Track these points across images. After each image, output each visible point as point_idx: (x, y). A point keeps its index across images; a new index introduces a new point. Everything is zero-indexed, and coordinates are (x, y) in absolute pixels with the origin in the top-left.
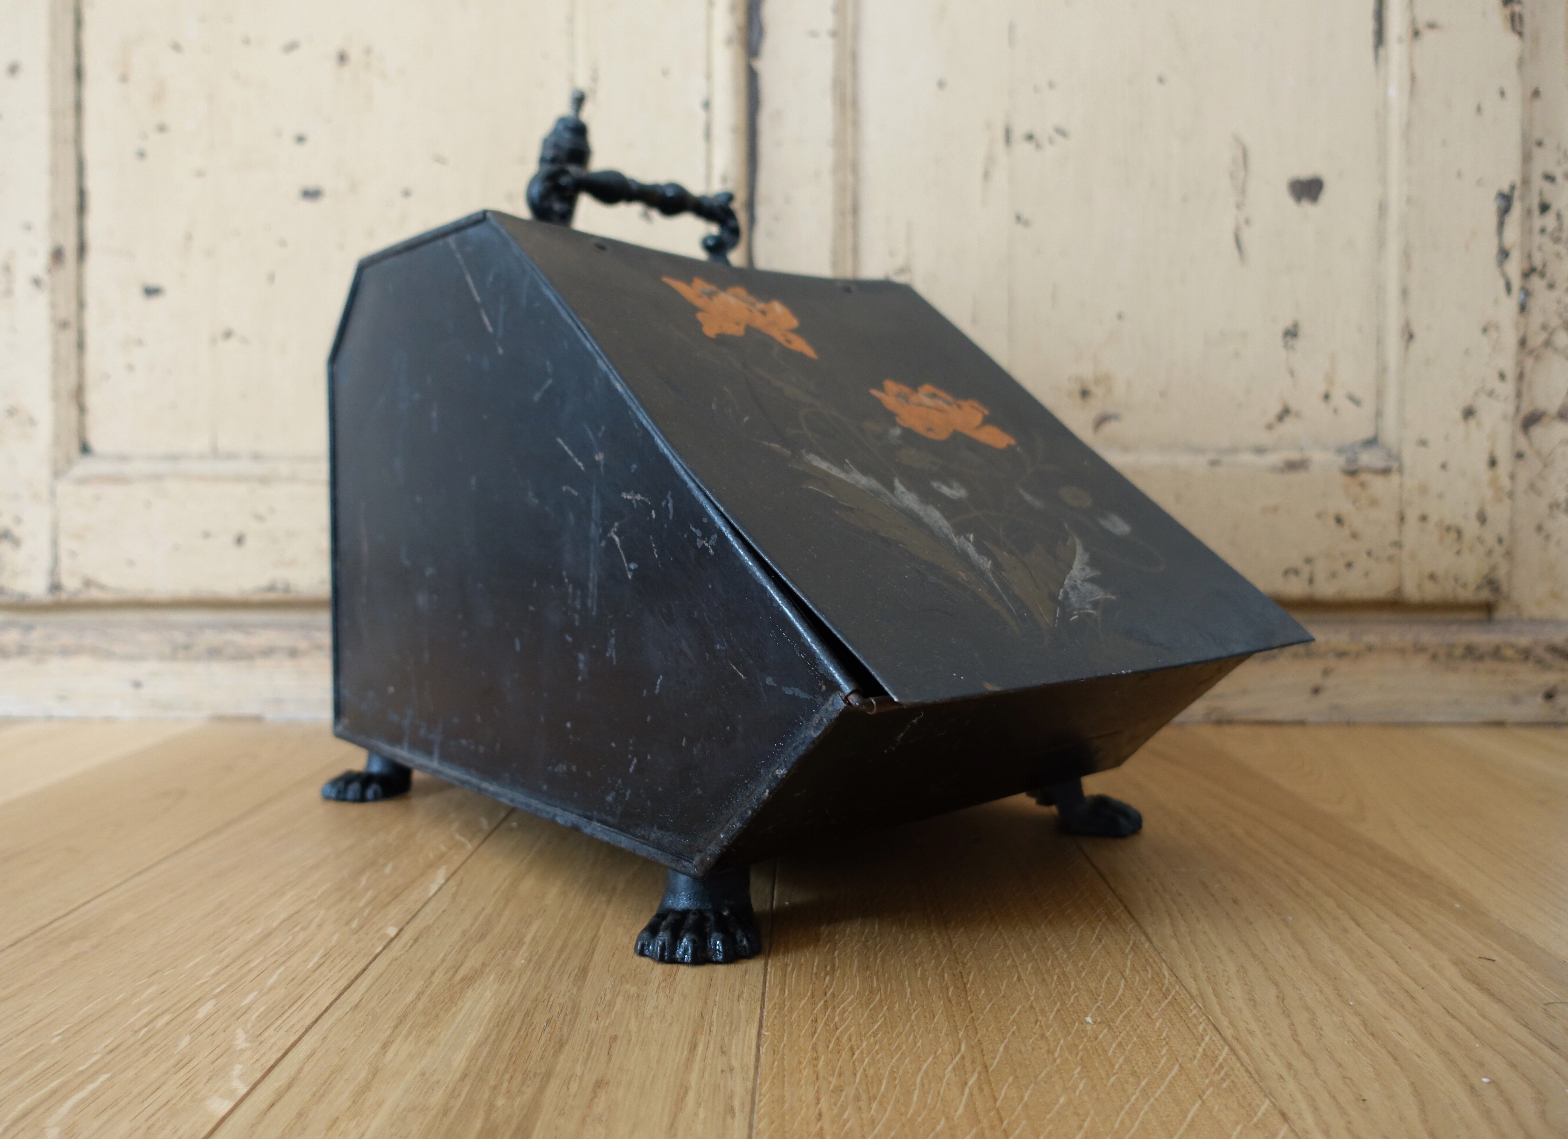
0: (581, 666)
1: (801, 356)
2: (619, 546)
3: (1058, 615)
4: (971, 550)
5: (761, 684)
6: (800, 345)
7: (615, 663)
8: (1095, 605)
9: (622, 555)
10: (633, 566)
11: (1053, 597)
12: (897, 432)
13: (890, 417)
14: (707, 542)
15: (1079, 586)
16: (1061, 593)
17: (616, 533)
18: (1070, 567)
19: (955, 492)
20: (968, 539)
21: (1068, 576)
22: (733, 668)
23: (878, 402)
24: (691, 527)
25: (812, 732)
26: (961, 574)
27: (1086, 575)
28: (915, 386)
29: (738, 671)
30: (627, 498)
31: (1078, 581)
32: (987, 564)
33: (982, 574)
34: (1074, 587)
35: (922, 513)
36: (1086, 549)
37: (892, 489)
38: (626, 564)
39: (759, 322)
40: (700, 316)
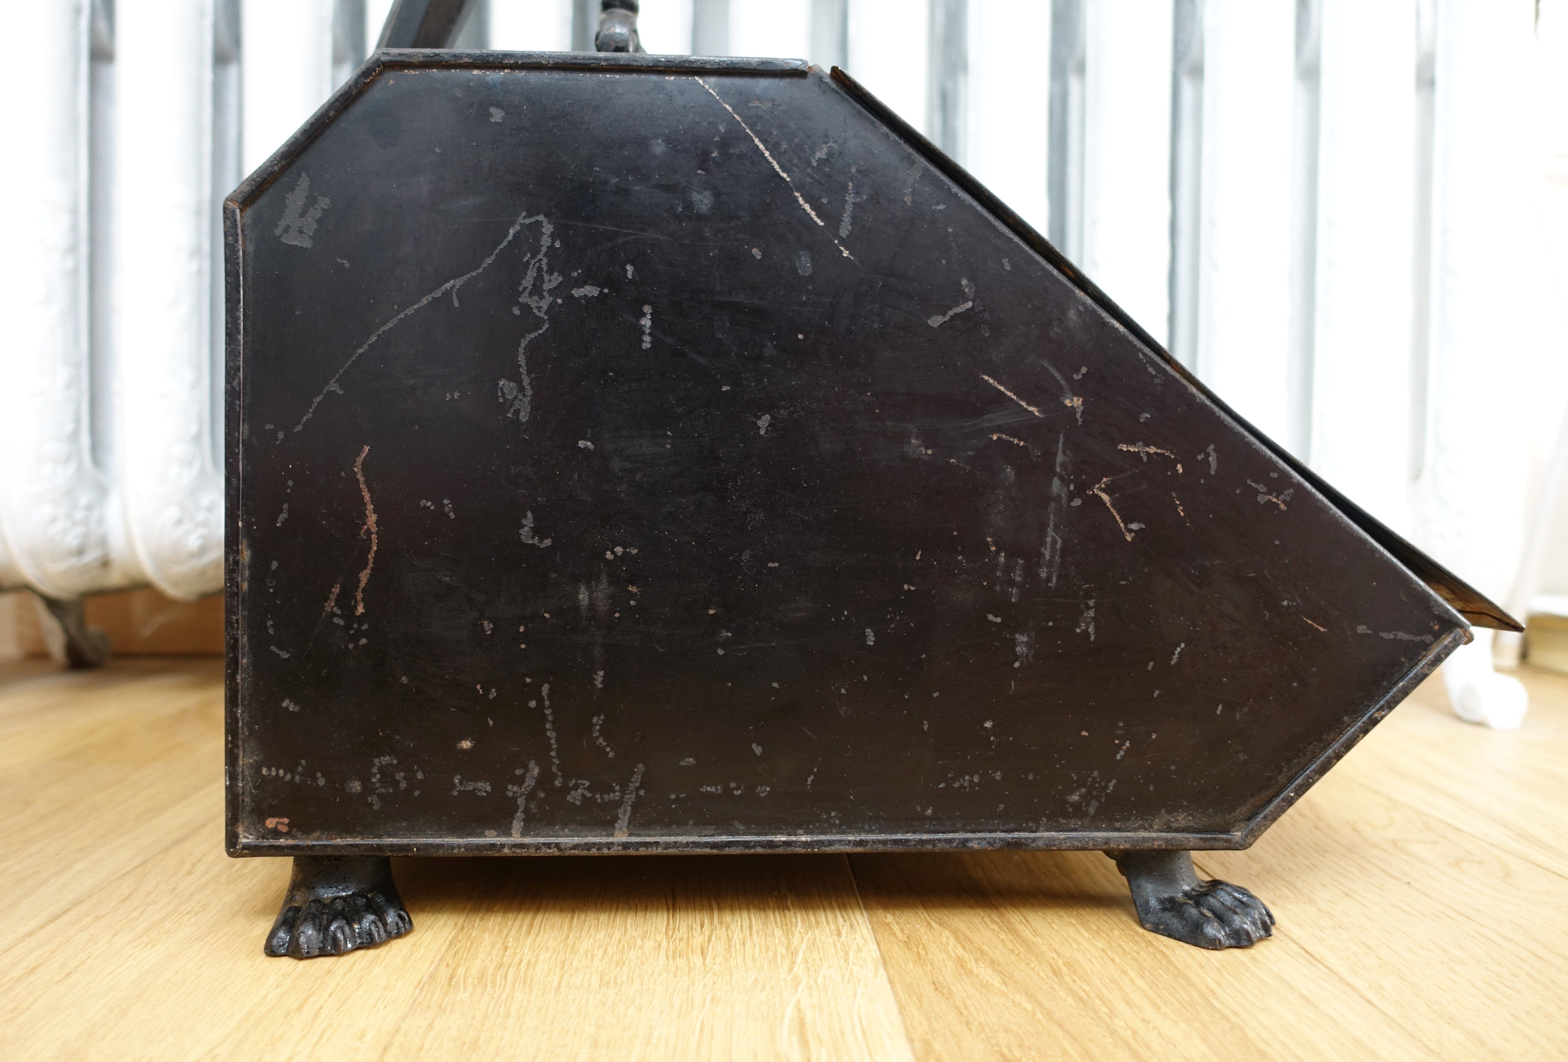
0: (1021, 649)
2: (1108, 505)
5: (1349, 633)
7: (1092, 638)
9: (1115, 514)
10: (1135, 526)
14: (1277, 497)
17: (1103, 490)
22: (1307, 622)
24: (1248, 482)
29: (1315, 625)
30: (1128, 451)
38: (1122, 525)
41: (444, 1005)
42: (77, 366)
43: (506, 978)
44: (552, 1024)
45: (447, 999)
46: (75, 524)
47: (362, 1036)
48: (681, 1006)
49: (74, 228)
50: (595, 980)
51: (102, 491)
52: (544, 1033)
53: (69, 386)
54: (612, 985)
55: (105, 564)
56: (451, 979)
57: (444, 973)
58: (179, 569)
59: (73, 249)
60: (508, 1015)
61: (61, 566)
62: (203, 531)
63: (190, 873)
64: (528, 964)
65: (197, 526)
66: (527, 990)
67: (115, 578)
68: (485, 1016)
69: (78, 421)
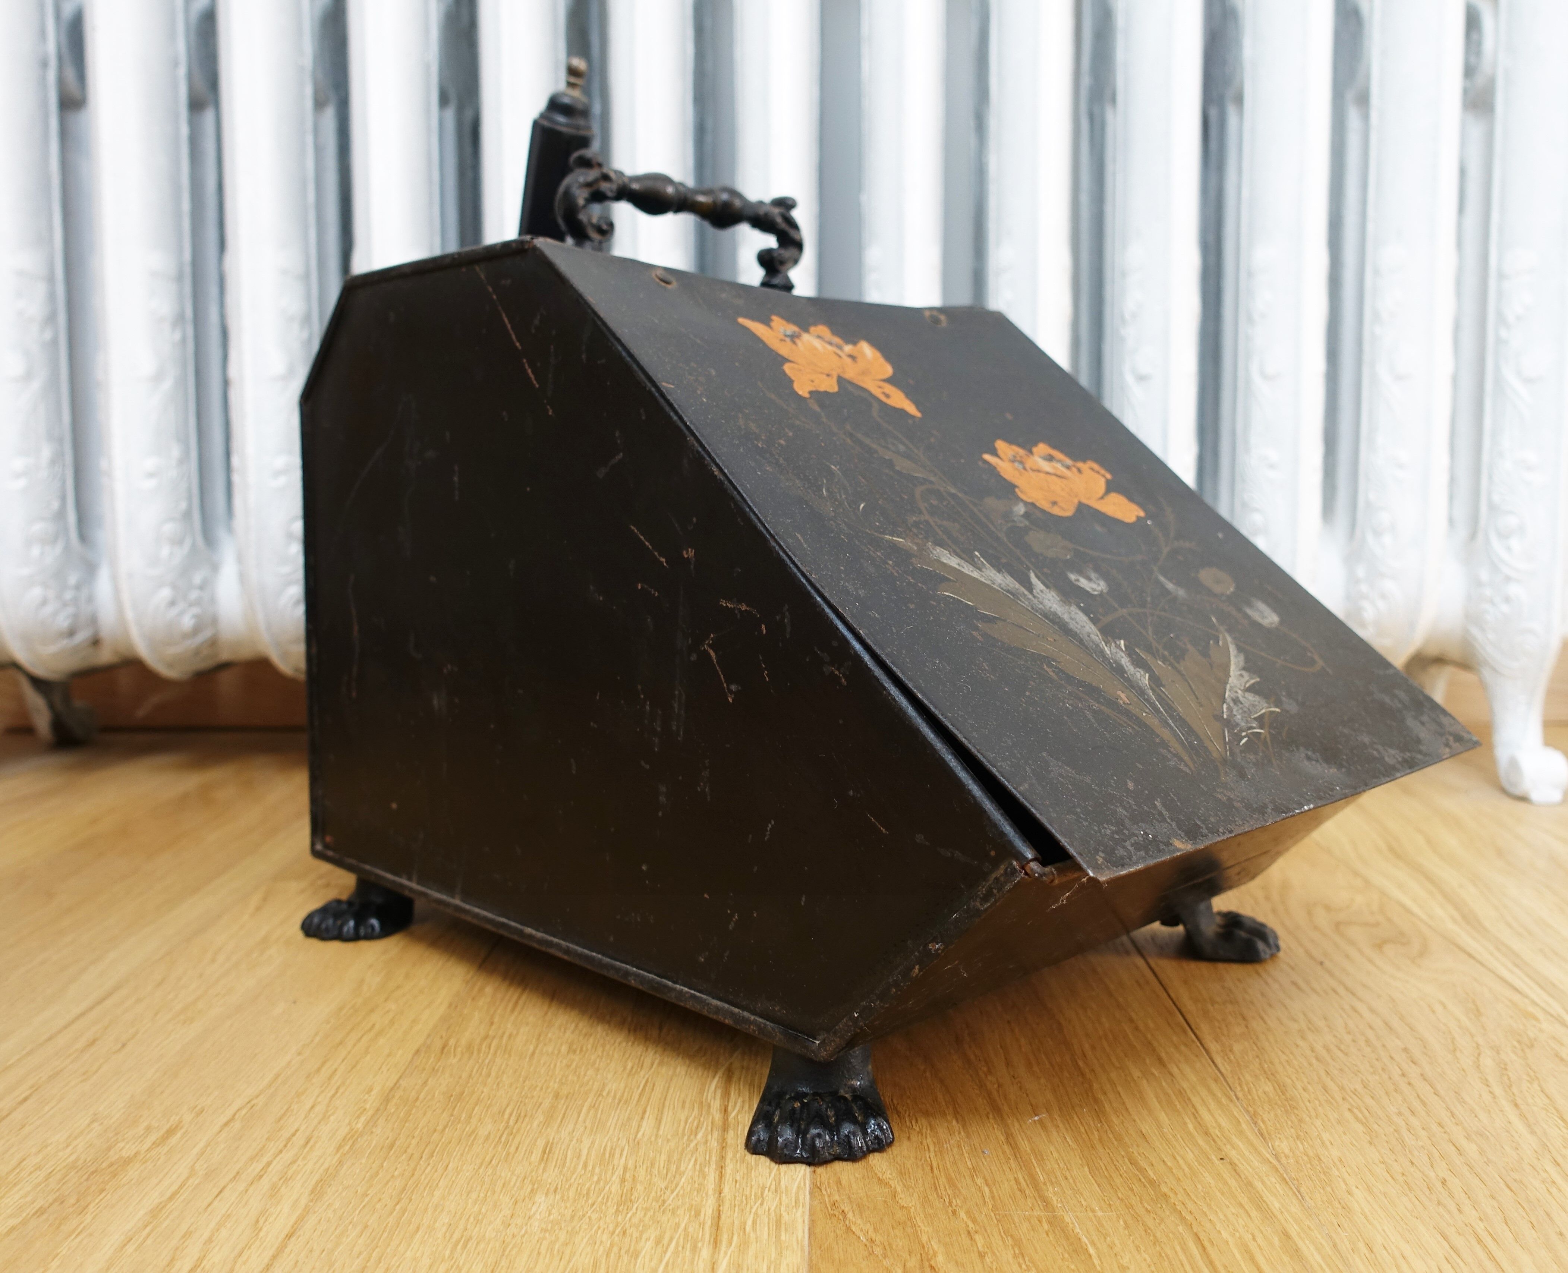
0: (662, 799)
1: (902, 413)
2: (715, 662)
3: (1227, 740)
4: (1125, 661)
5: (909, 841)
6: (899, 400)
7: (709, 799)
8: (1260, 719)
9: (720, 672)
10: (733, 687)
11: (1219, 718)
12: (1020, 509)
13: (1008, 489)
14: (838, 670)
15: (1241, 699)
16: (1225, 710)
17: (709, 645)
18: (1228, 676)
19: (1094, 585)
20: (1119, 647)
21: (1228, 687)
22: (871, 820)
23: (992, 470)
24: (816, 649)
25: (978, 904)
26: (1123, 696)
27: (1246, 683)
28: (1028, 445)
29: (878, 824)
30: (727, 606)
31: (1240, 692)
32: (1144, 680)
33: (1141, 692)
34: (1236, 701)
35: (1066, 617)
36: (1240, 649)
37: (1030, 588)
38: (725, 684)
39: (851, 373)
40: (787, 368)
41: (436, 1068)
42: (61, 440)
43: (489, 1048)
44: (524, 1082)
45: (439, 1064)
46: (65, 605)
47: (370, 1090)
48: (632, 1068)
49: (52, 296)
50: (564, 1049)
51: (90, 569)
52: (516, 1088)
53: (53, 462)
54: (578, 1052)
55: (96, 642)
56: (444, 1048)
57: (438, 1044)
58: (173, 651)
59: (51, 318)
60: (489, 1075)
61: (52, 649)
62: (196, 610)
63: (213, 960)
64: (510, 1036)
65: (191, 605)
66: (506, 1056)
67: (105, 656)
68: (470, 1076)
69: (63, 498)
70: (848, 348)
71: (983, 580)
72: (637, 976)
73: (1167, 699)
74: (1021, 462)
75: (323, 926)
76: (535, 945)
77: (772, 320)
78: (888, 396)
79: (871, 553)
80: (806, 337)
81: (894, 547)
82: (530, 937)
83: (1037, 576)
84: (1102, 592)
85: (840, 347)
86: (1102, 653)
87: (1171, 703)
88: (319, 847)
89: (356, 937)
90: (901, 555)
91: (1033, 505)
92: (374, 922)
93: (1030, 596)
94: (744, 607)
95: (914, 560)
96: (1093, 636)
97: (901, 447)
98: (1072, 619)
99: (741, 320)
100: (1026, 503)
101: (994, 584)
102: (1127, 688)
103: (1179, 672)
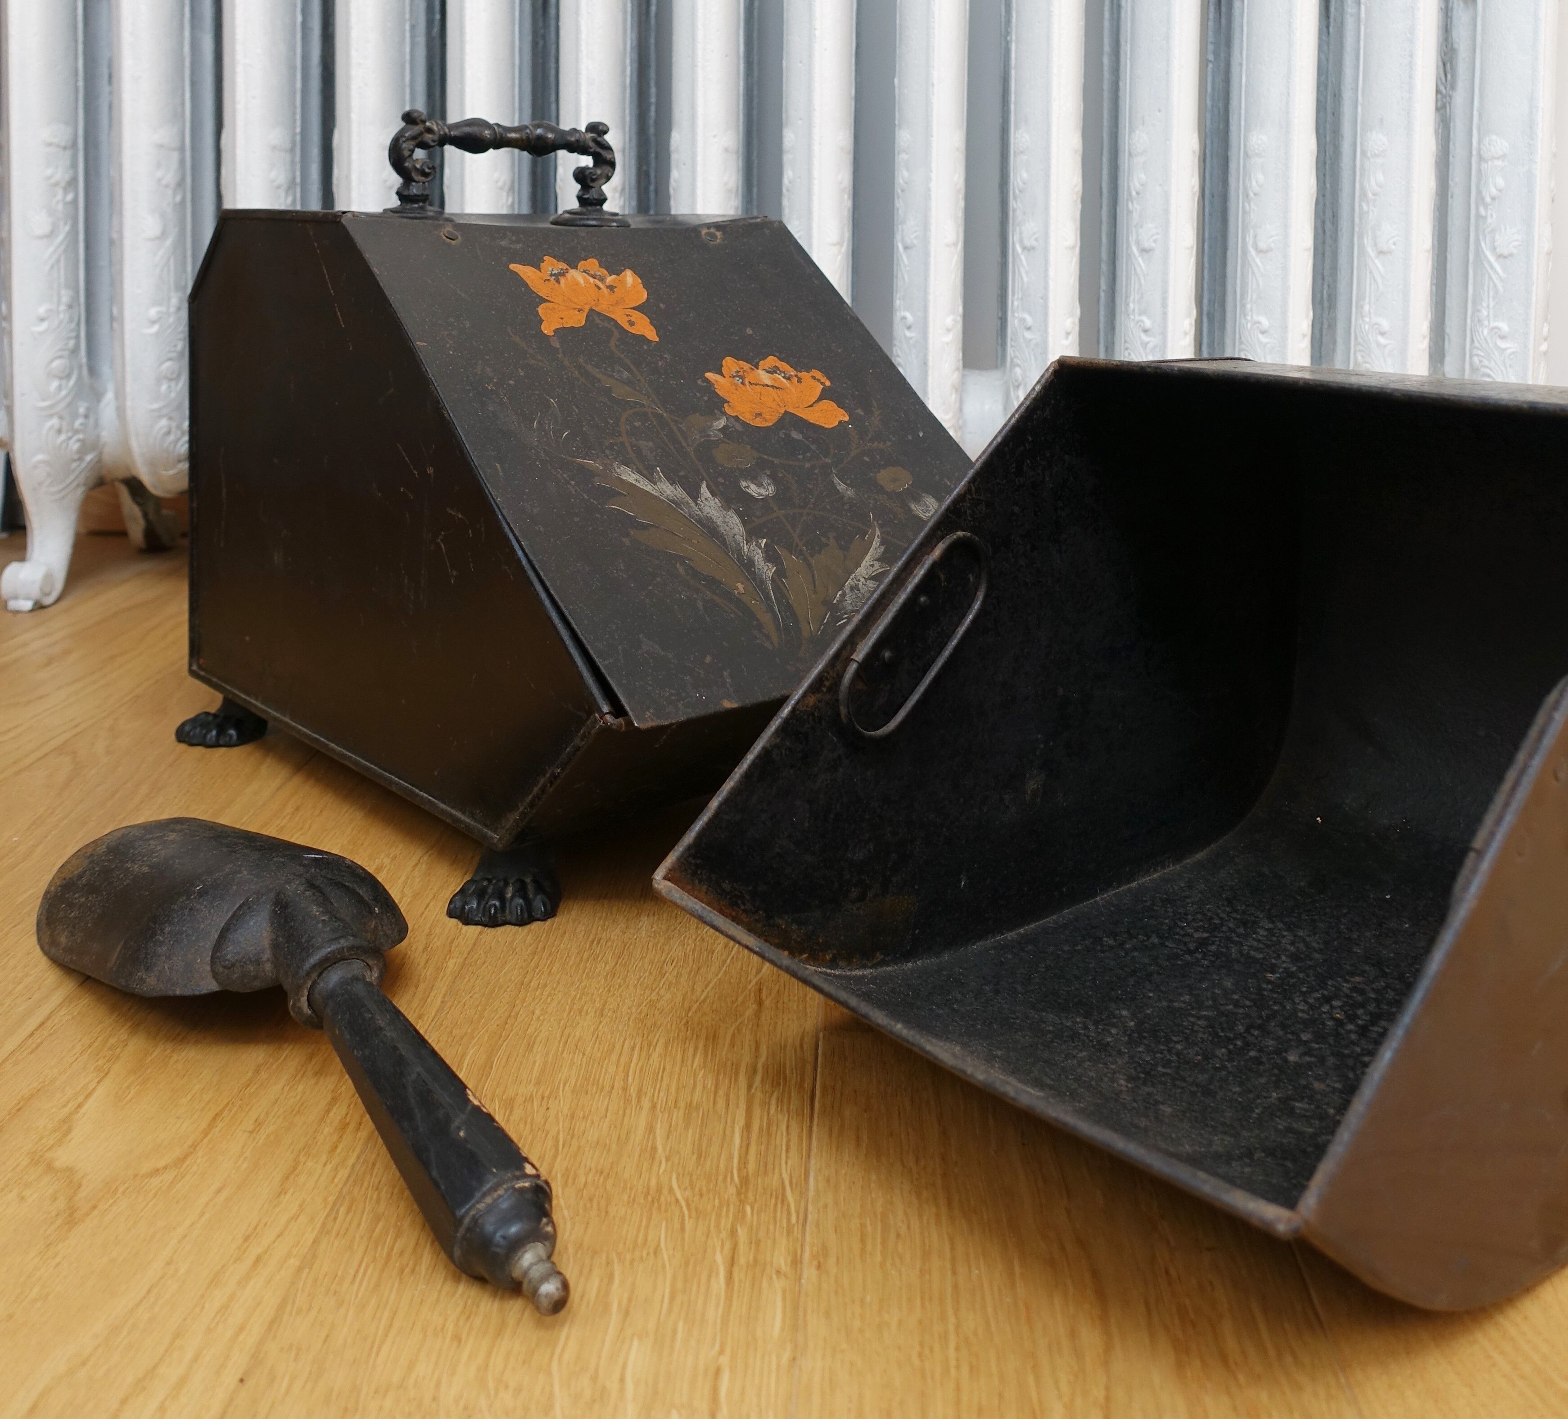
1: (640, 339)
2: (444, 553)
3: (825, 621)
4: (758, 557)
6: (642, 325)
9: (447, 561)
10: (454, 573)
11: (828, 601)
12: (721, 424)
13: (717, 405)
15: (860, 586)
16: (838, 596)
17: (441, 540)
18: (859, 565)
20: (758, 546)
23: (709, 388)
24: (497, 552)
26: (740, 586)
27: (872, 572)
28: (756, 360)
30: (451, 514)
31: (862, 580)
32: (769, 573)
33: (761, 584)
34: (854, 588)
35: (719, 521)
36: (884, 541)
37: (696, 497)
38: (450, 570)
39: (604, 305)
40: (541, 308)
70: (610, 279)
71: (653, 492)
72: (397, 784)
73: (783, 587)
74: (742, 377)
75: (192, 734)
76: (335, 757)
77: (543, 261)
78: (632, 324)
79: (559, 476)
80: (573, 273)
81: (582, 468)
82: (333, 750)
83: (708, 487)
84: (767, 496)
85: (602, 279)
86: (739, 550)
87: (786, 592)
88: (195, 668)
89: (216, 745)
90: (586, 474)
91: (736, 418)
92: (232, 732)
93: (693, 504)
94: (460, 516)
95: (596, 479)
96: (737, 537)
97: (626, 374)
98: (724, 522)
99: (513, 266)
100: (728, 417)
101: (662, 494)
102: (748, 580)
103: (810, 566)
